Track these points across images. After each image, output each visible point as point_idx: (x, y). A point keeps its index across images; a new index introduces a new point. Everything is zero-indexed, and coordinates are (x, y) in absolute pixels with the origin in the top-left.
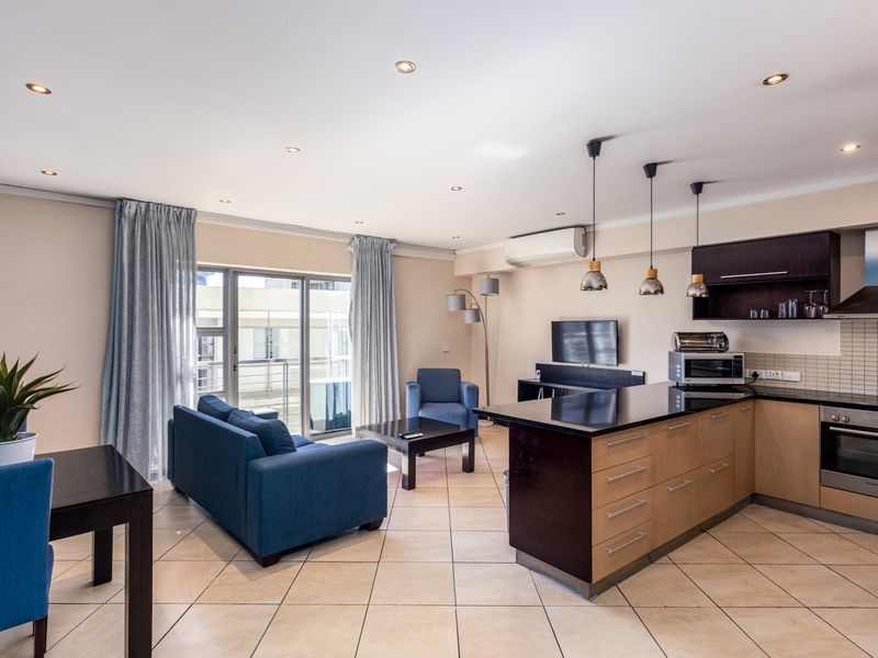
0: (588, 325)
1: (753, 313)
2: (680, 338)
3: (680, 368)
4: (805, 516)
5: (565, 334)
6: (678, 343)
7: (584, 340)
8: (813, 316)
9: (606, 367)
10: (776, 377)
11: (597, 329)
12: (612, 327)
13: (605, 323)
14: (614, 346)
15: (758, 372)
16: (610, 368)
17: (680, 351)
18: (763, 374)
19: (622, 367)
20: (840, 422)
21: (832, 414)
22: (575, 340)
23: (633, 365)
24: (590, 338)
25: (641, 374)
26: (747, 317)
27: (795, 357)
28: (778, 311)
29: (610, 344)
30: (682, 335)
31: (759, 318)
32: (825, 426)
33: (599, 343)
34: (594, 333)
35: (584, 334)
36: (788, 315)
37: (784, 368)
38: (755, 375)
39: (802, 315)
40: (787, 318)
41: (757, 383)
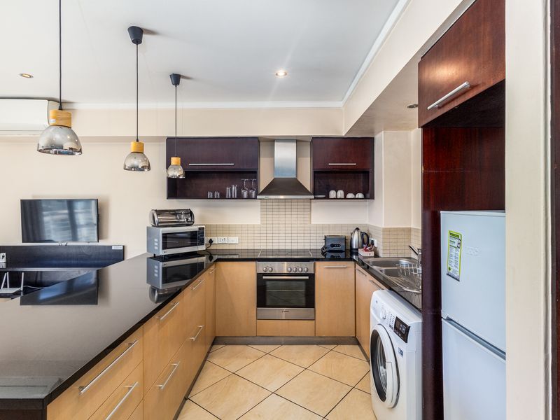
0: (70, 204)
1: (210, 194)
2: (158, 215)
3: (158, 241)
4: (247, 344)
5: (45, 213)
6: (156, 219)
7: (66, 217)
8: (245, 197)
9: (87, 244)
10: (223, 242)
11: (79, 208)
12: (93, 203)
13: (88, 201)
14: (95, 221)
15: (213, 239)
16: (90, 244)
17: (158, 227)
18: (216, 240)
19: (102, 243)
20: (268, 272)
21: (263, 267)
22: (56, 217)
23: (113, 240)
24: (72, 215)
25: (122, 249)
26: (206, 198)
27: (235, 226)
28: (225, 193)
29: (91, 219)
30: (159, 212)
31: (214, 198)
32: (259, 276)
33: (81, 219)
34: (76, 211)
35: (66, 211)
36: (231, 196)
37: (229, 234)
38: (211, 241)
39: (240, 197)
40: (231, 198)
41: (213, 247)
